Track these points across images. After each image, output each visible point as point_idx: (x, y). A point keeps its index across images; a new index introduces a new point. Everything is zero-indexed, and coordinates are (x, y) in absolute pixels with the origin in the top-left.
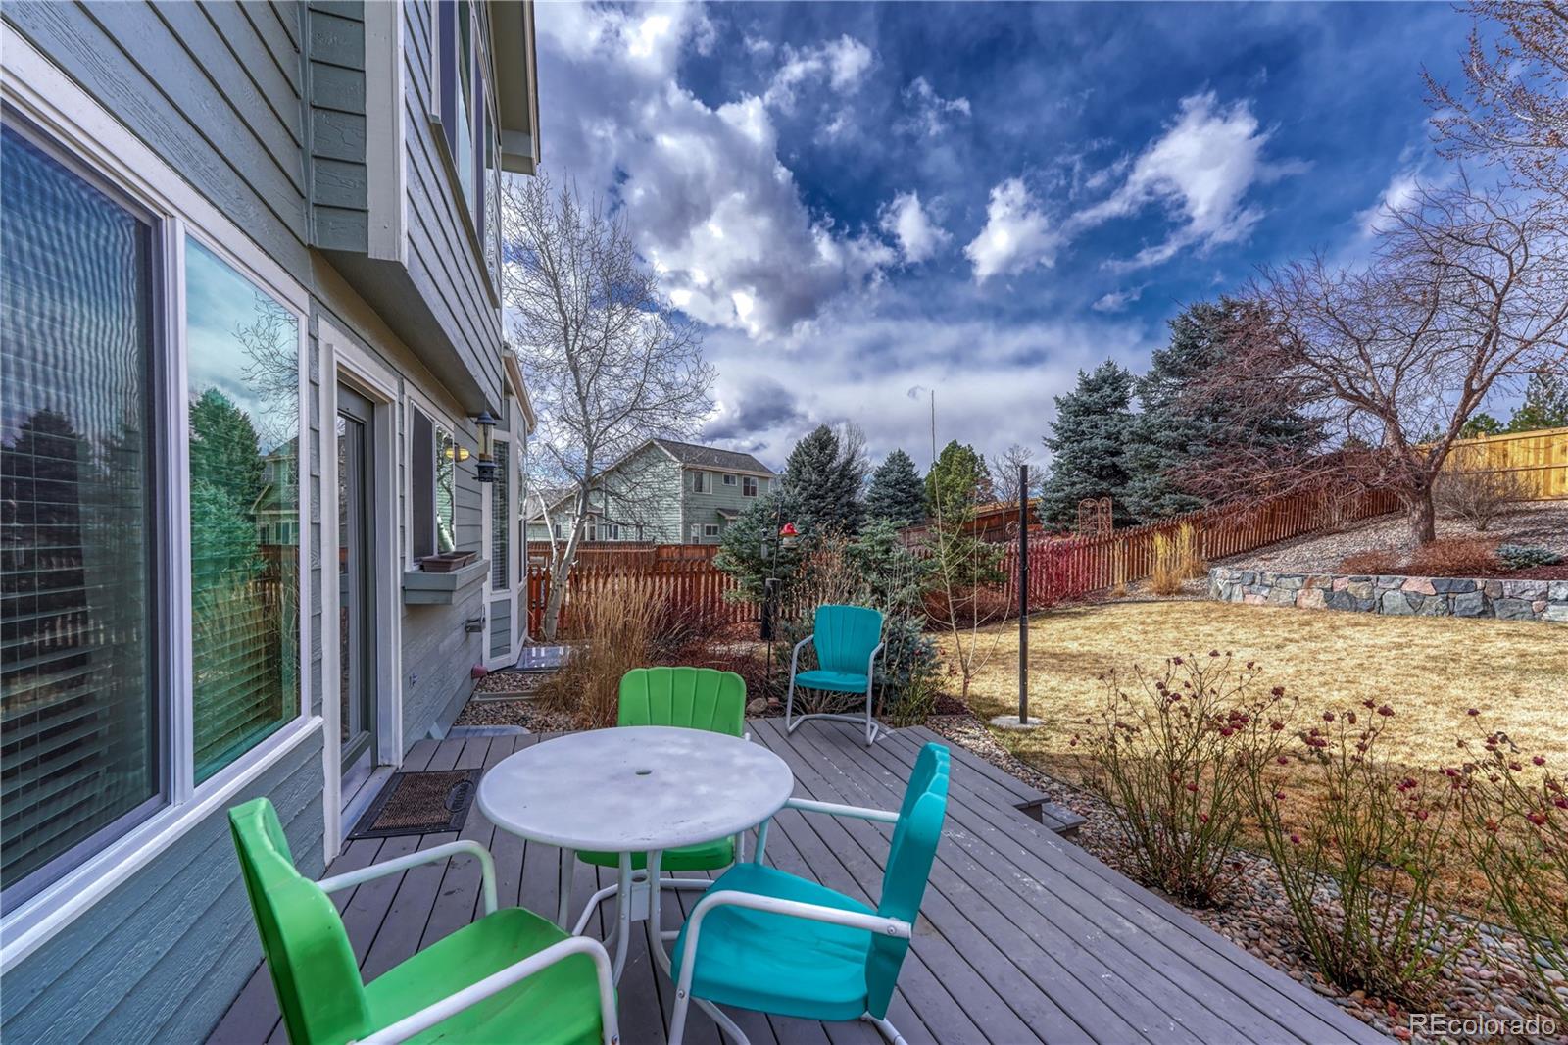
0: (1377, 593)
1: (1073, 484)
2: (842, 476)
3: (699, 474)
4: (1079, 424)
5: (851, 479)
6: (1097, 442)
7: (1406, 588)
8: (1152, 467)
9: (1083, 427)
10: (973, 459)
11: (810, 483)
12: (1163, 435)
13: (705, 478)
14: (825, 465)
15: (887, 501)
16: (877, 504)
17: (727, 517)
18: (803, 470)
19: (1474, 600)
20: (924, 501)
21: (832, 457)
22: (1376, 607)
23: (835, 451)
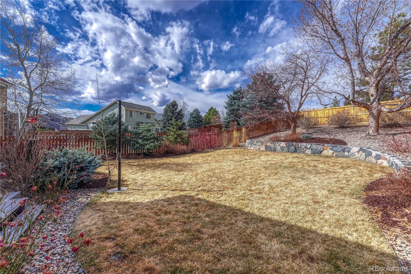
0: (275, 146)
1: (230, 118)
2: (178, 114)
3: (131, 112)
4: (232, 102)
5: (181, 115)
6: (235, 107)
7: (281, 145)
8: (246, 114)
9: (232, 103)
10: (216, 111)
11: (169, 116)
12: (248, 105)
13: (133, 113)
14: (174, 111)
15: (192, 122)
16: (190, 122)
17: (140, 124)
18: (168, 112)
19: (292, 148)
20: (203, 122)
21: (176, 109)
22: (275, 150)
23: (177, 107)
